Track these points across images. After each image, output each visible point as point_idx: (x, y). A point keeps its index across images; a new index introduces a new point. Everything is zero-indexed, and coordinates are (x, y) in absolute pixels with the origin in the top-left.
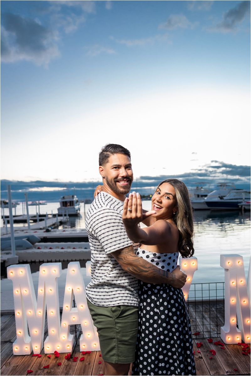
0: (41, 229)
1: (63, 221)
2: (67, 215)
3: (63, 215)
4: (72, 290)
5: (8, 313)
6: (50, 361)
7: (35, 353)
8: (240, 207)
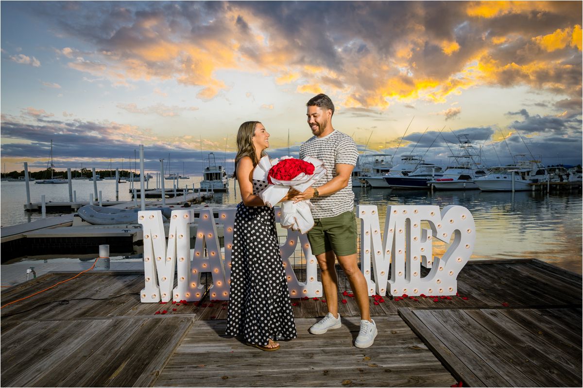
0: (178, 204)
1: (206, 196)
2: (212, 190)
3: (207, 190)
4: (204, 236)
5: (136, 272)
6: (178, 307)
7: (163, 301)
8: (429, 185)
